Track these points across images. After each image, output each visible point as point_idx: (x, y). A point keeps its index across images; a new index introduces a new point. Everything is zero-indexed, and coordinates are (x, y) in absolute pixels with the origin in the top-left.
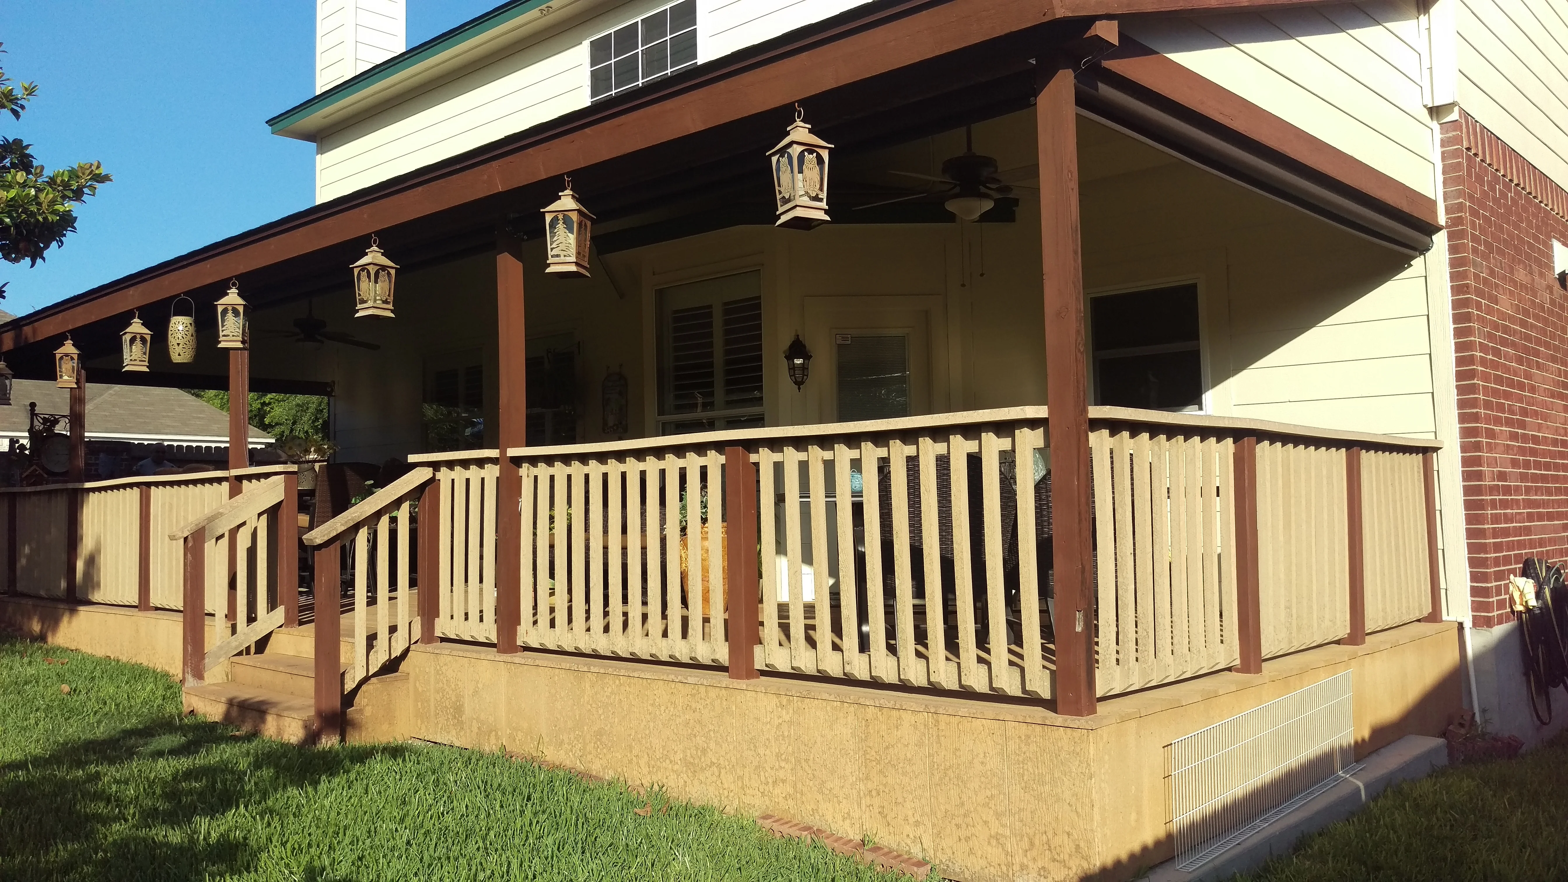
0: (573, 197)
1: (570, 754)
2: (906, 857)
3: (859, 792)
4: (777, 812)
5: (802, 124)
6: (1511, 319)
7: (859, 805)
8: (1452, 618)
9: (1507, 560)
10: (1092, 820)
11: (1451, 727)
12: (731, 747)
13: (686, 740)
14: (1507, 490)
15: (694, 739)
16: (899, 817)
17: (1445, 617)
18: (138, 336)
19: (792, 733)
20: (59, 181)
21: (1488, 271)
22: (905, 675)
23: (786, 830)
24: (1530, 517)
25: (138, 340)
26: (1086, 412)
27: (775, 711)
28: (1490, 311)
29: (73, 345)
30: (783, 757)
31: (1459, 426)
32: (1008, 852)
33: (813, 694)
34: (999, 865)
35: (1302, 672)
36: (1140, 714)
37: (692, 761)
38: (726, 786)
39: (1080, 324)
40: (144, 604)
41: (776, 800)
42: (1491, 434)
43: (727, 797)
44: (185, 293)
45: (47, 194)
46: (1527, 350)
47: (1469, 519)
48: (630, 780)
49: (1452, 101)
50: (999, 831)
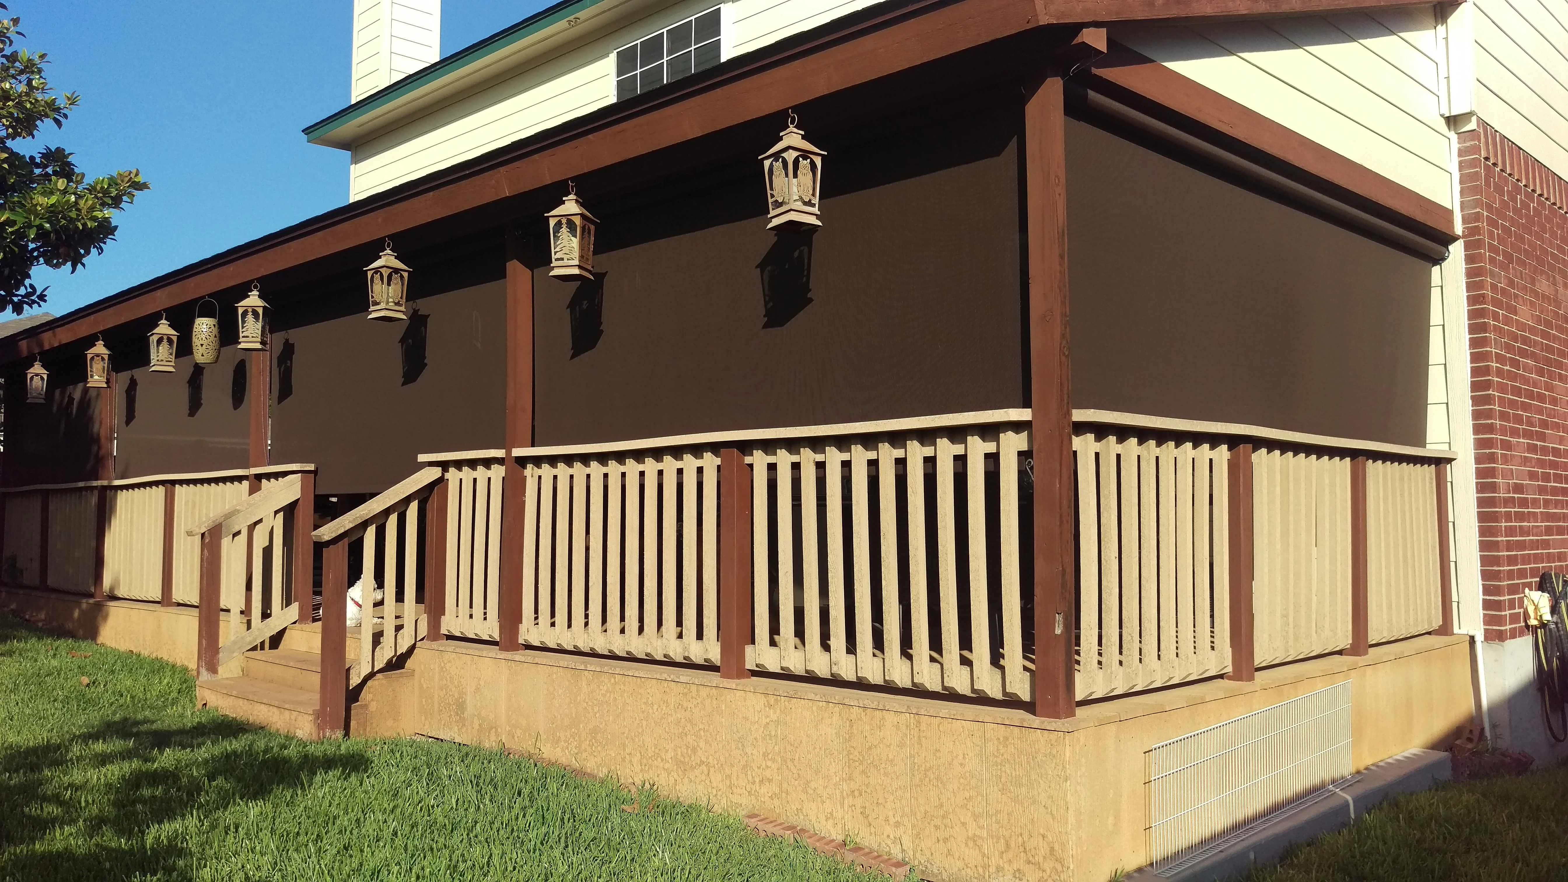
0: (577, 201)
1: (566, 751)
2: (886, 857)
3: (842, 793)
4: (762, 811)
5: (795, 130)
6: (1532, 330)
7: (842, 805)
8: (1463, 631)
9: (1522, 574)
10: (1067, 823)
11: (1458, 742)
12: (720, 746)
13: (677, 738)
14: (1524, 503)
15: (684, 738)
16: (880, 817)
17: (1456, 630)
18: (165, 337)
19: (779, 733)
20: (98, 188)
21: (1506, 281)
22: (889, 676)
23: (770, 829)
24: (1549, 531)
25: (165, 340)
26: (1070, 415)
27: (763, 711)
28: (1507, 321)
29: (104, 346)
30: (770, 756)
31: (1473, 437)
32: (984, 853)
33: (799, 693)
34: (976, 866)
35: (1296, 682)
36: (1120, 718)
37: (682, 759)
38: (714, 785)
39: (1066, 328)
40: (166, 600)
41: (763, 799)
42: (1507, 446)
43: (716, 795)
44: (210, 295)
45: (87, 200)
46: (1548, 361)
47: (1483, 532)
48: (623, 778)
49: (1468, 111)
50: (976, 833)
